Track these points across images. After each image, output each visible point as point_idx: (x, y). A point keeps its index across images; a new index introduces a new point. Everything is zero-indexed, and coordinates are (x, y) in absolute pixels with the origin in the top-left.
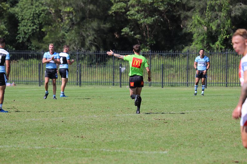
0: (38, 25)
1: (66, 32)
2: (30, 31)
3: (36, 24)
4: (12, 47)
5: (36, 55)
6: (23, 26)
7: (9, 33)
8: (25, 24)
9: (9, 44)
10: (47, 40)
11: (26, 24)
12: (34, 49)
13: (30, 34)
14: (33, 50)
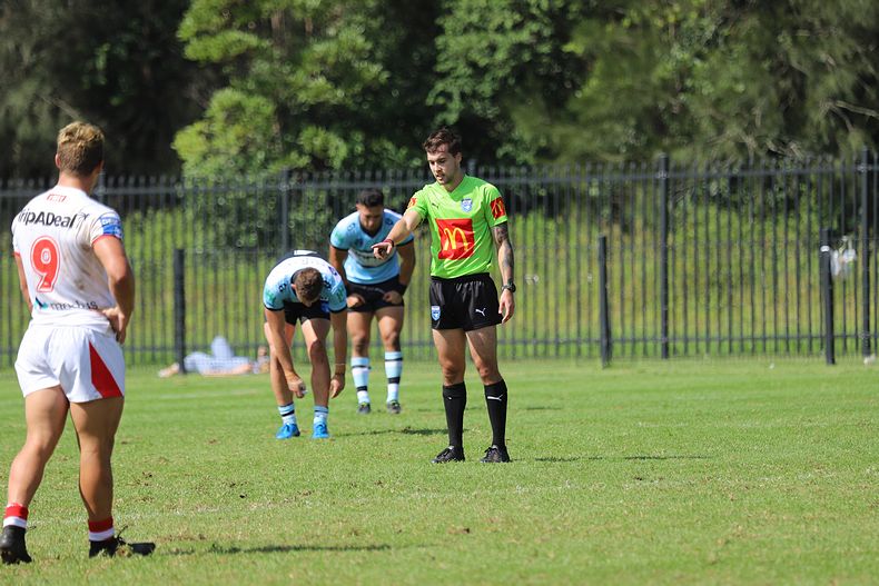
0: (546, 20)
1: (699, 56)
2: (500, 56)
3: (533, 18)
4: (404, 152)
5: (543, 193)
6: (466, 30)
7: (385, 75)
8: (475, 18)
9: (390, 139)
10: (589, 102)
11: (483, 18)
12: (529, 157)
13: (500, 74)
14: (525, 164)
